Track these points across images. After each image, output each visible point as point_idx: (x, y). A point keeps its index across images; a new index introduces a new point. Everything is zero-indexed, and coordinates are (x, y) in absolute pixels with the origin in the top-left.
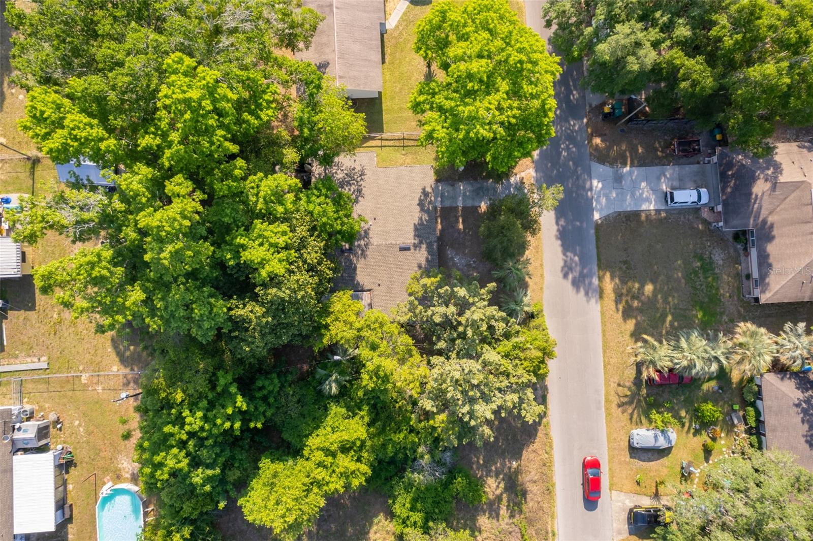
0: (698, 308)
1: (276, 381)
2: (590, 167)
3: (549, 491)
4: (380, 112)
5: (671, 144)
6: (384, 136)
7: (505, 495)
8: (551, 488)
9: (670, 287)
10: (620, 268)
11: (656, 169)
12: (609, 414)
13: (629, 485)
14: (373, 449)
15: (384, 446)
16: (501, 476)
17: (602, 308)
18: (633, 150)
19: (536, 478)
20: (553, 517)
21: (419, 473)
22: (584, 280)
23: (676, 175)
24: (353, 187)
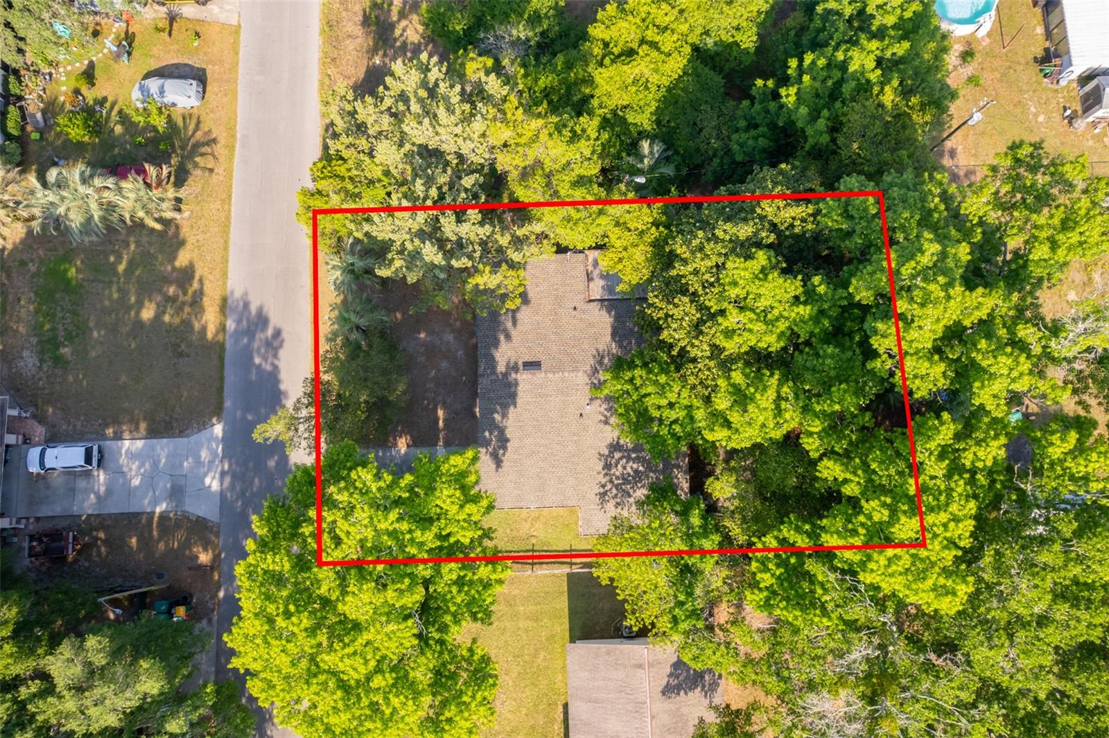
0: (74, 282)
2: (221, 513)
3: (331, 24)
4: (573, 613)
5: (79, 552)
6: (566, 570)
7: (395, 19)
8: (326, 29)
9: (113, 316)
10: (189, 345)
11: (113, 508)
12: (231, 130)
13: (211, 33)
14: (585, 59)
16: (398, 44)
17: (225, 283)
18: (145, 542)
19: (347, 43)
21: (519, 38)
22: (249, 327)
23: (79, 497)
24: (618, 474)
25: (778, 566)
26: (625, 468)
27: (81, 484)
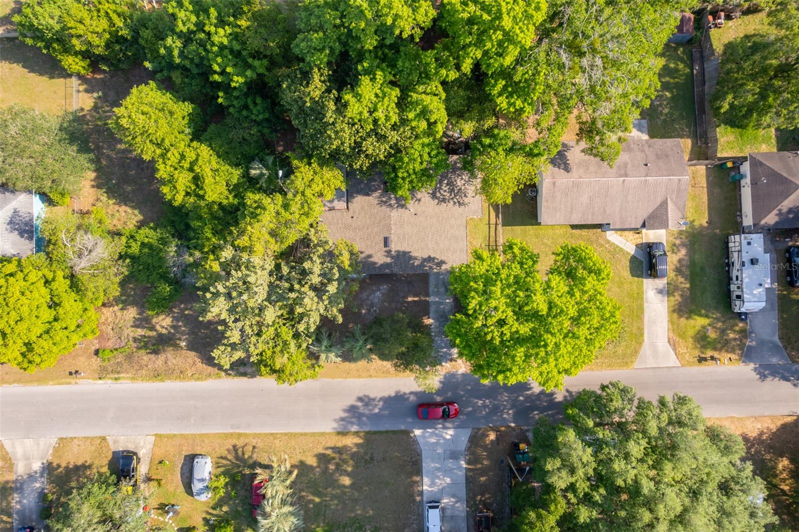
0: (326, 528)
1: (261, 117)
2: (467, 428)
3: (157, 375)
4: (523, 223)
5: (488, 509)
6: (500, 227)
7: (155, 333)
8: (160, 378)
9: (347, 502)
10: (366, 453)
11: (463, 493)
12: (227, 436)
13: (160, 453)
14: (196, 207)
15: (200, 218)
16: (172, 331)
17: (328, 434)
18: (483, 472)
19: (170, 364)
20: (133, 379)
21: (176, 251)
22: (355, 417)
23: (457, 513)
24: (448, 195)
25: (512, 97)
26: (445, 191)
27: (448, 513)
